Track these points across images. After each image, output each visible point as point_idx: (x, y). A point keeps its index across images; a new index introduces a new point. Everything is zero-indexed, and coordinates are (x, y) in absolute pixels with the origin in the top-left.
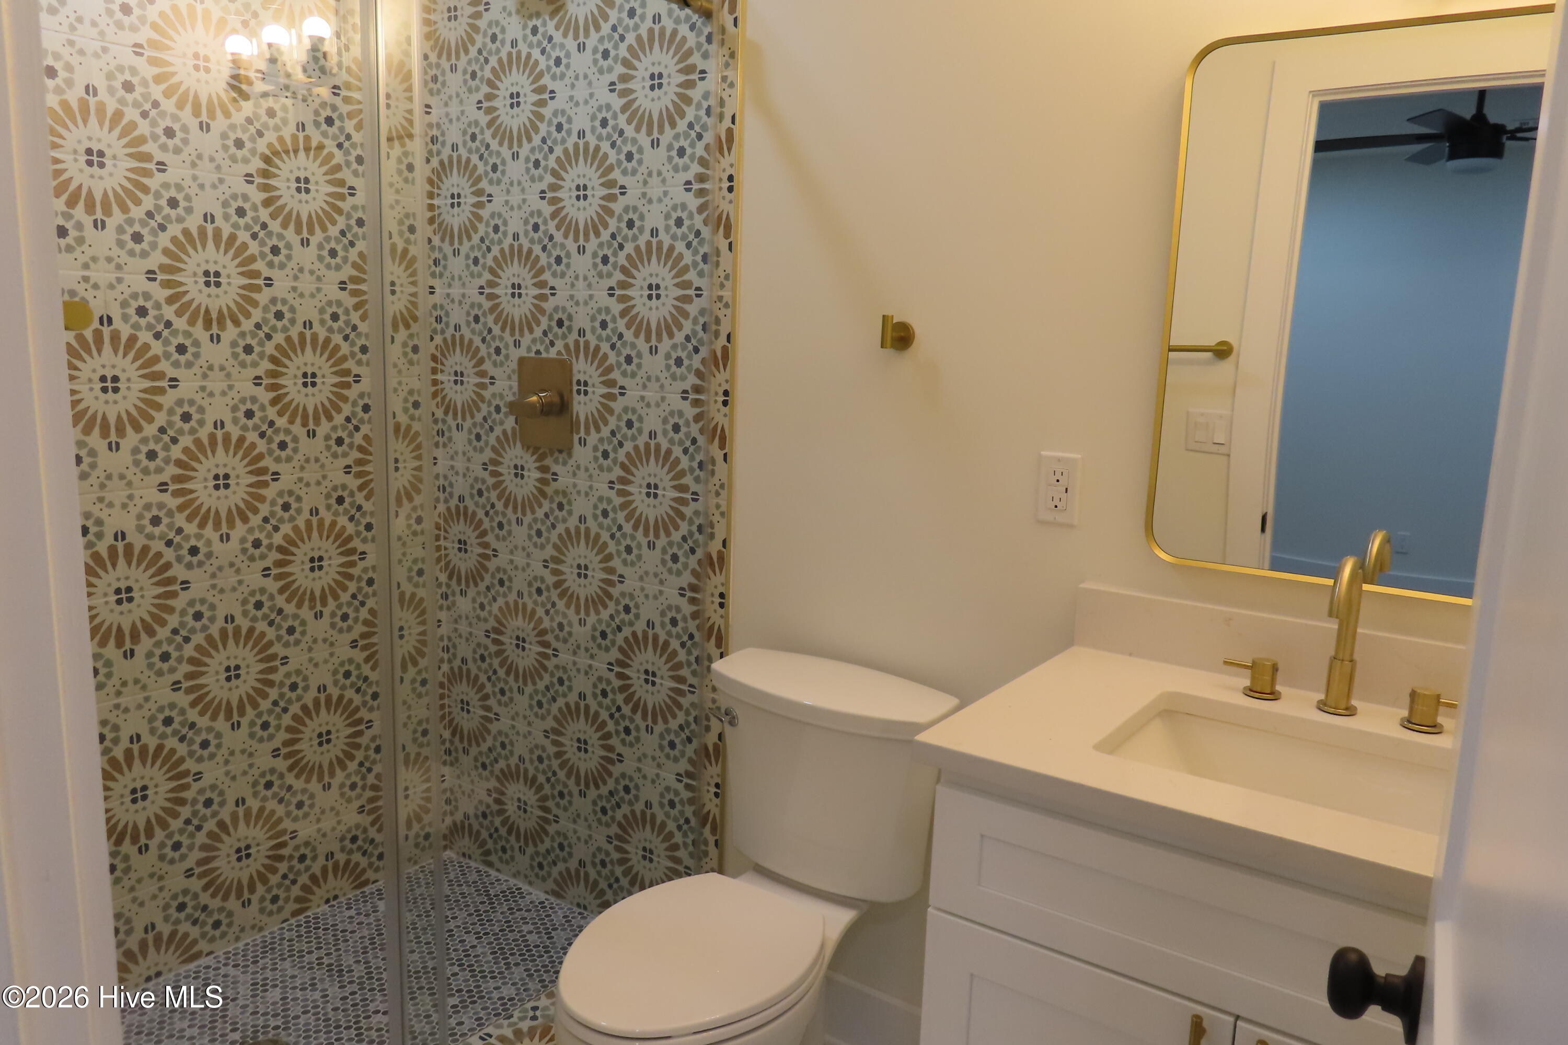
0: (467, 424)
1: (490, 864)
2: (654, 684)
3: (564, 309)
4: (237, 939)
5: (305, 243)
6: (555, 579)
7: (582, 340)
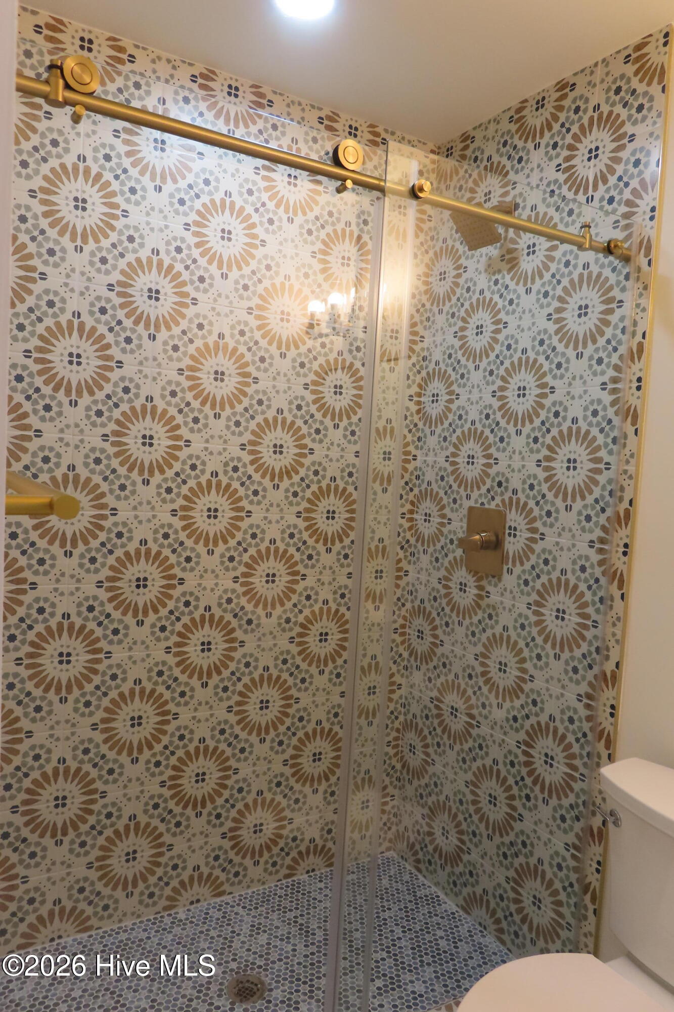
0: (431, 550)
1: (419, 870)
2: (551, 766)
3: (503, 474)
4: (248, 887)
5: (336, 426)
6: (482, 669)
7: (514, 497)
